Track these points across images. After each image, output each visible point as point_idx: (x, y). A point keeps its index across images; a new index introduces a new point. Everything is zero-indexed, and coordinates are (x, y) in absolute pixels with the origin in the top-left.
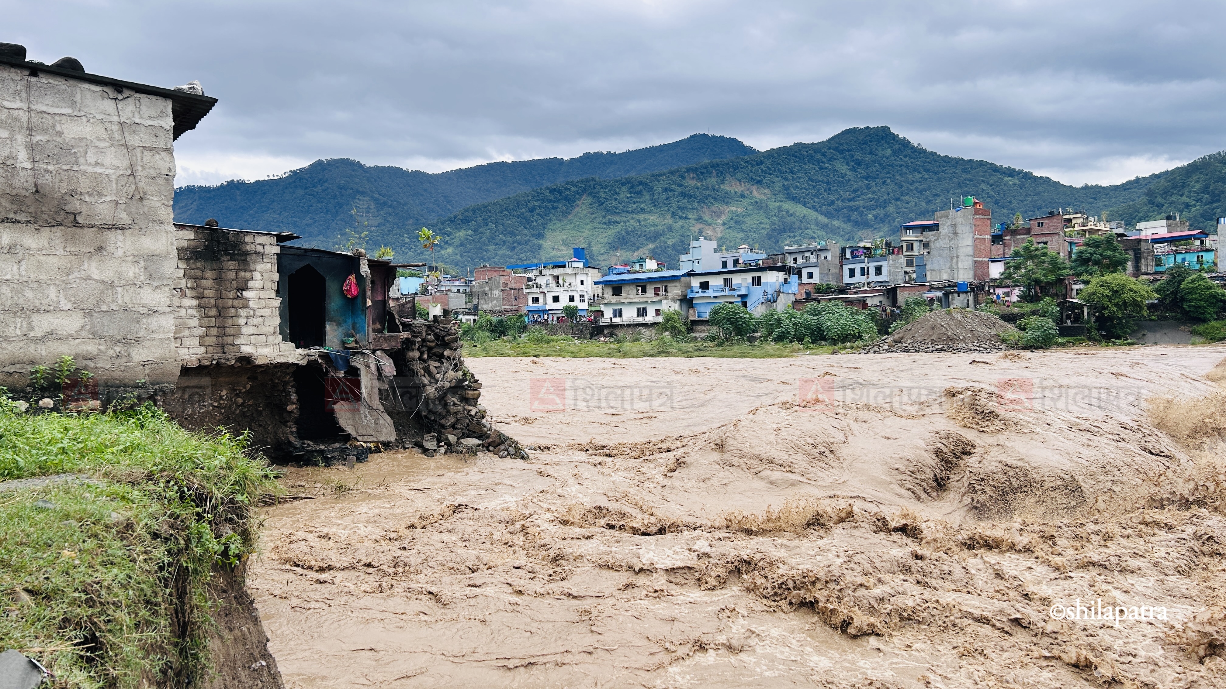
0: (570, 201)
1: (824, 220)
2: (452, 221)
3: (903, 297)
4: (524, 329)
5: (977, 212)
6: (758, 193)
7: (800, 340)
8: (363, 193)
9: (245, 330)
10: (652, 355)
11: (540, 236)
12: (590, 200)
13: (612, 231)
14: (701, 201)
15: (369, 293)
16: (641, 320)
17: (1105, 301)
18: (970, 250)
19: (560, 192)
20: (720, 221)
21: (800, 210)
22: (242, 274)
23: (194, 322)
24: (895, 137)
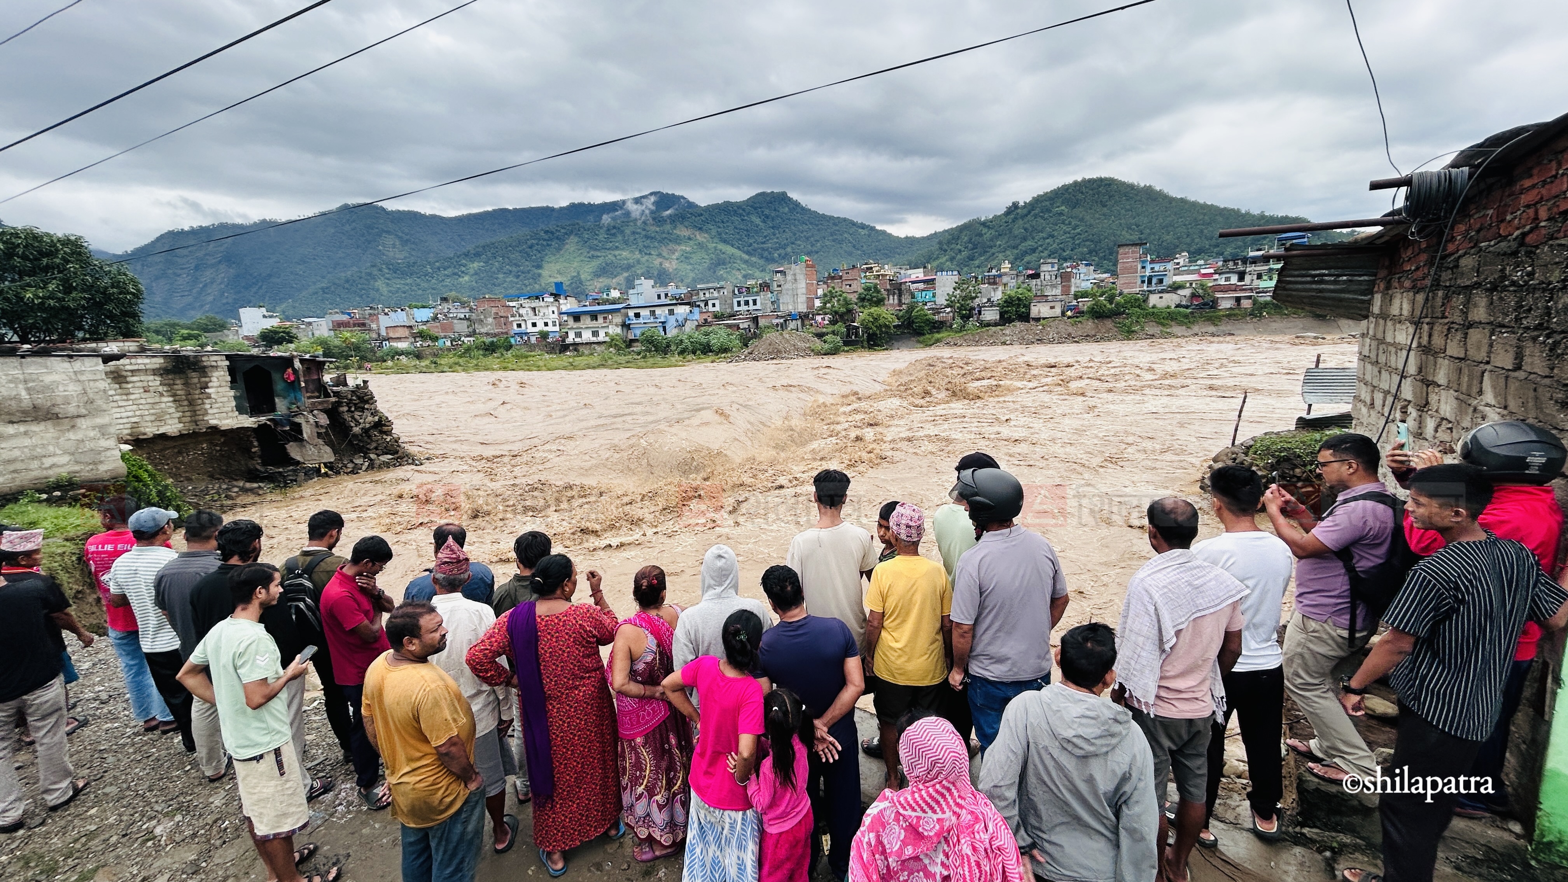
0: (561, 240)
1: (746, 257)
2: (466, 255)
3: (762, 322)
4: (509, 347)
5: (808, 266)
6: (701, 237)
7: (694, 353)
8: (388, 232)
9: (210, 411)
10: (594, 368)
11: (539, 267)
12: (576, 239)
13: (595, 263)
14: (660, 242)
15: (302, 379)
16: (594, 339)
17: (870, 325)
18: (804, 291)
19: (552, 233)
20: (674, 257)
21: (730, 250)
22: (203, 379)
23: (172, 410)
24: (790, 199)
